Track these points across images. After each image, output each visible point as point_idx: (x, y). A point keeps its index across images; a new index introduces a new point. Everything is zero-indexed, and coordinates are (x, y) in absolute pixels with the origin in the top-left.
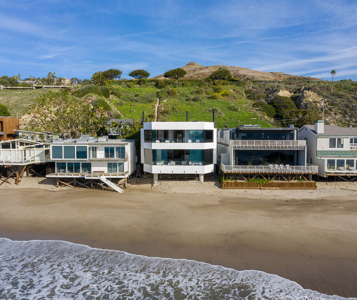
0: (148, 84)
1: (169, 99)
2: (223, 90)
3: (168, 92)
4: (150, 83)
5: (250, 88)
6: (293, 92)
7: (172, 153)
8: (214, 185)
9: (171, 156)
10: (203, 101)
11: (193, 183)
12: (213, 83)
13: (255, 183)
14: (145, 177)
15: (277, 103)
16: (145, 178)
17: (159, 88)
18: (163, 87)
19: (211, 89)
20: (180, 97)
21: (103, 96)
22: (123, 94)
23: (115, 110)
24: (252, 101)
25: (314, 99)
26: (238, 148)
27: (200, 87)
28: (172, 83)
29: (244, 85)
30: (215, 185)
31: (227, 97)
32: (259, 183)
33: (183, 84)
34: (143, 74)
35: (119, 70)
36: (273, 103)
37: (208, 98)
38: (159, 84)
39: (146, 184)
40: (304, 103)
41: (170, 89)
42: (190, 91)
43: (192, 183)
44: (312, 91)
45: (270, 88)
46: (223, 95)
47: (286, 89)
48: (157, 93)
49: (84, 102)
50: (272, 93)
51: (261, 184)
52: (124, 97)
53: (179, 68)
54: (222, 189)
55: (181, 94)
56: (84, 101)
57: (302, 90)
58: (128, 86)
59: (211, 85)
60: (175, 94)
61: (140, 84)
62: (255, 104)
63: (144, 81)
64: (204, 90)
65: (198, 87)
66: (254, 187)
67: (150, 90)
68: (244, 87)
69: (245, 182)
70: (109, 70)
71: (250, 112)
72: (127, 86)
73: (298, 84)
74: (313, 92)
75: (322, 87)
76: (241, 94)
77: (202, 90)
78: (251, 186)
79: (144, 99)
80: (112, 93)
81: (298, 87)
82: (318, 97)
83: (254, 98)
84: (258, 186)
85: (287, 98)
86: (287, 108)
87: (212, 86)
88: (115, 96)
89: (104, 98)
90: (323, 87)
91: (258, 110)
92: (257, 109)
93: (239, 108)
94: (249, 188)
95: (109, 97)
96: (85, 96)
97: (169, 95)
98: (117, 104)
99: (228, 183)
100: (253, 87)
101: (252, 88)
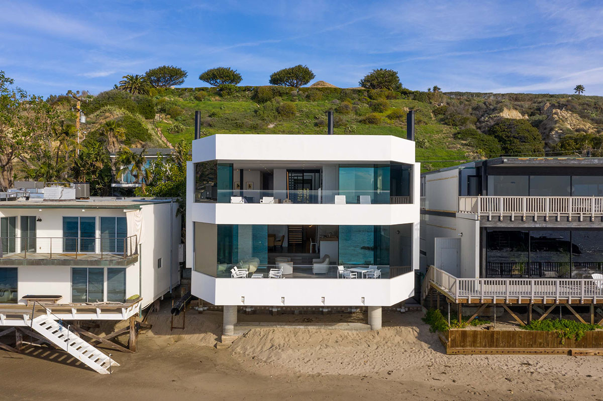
0: (238, 94)
1: (280, 123)
2: (390, 107)
3: (277, 110)
4: (243, 93)
5: (442, 104)
6: (527, 113)
7: (284, 236)
8: (415, 340)
9: (280, 243)
10: (351, 127)
11: (350, 333)
12: (368, 95)
13: (553, 334)
14: (201, 309)
15: (504, 131)
16: (200, 312)
17: (259, 102)
18: (266, 101)
19: (365, 105)
20: (303, 118)
21: (141, 113)
22: (184, 112)
23: (163, 141)
24: (450, 128)
25: (574, 125)
26: (496, 223)
27: (343, 101)
28: (287, 93)
29: (430, 99)
30: (420, 337)
31: (398, 120)
32: (565, 334)
33: (307, 95)
34: (227, 76)
35: (179, 69)
36: (494, 132)
37: (360, 122)
38: (260, 95)
39: (200, 332)
40: (557, 132)
41: (282, 103)
42: (323, 108)
43: (346, 332)
44: (567, 110)
45: (481, 106)
46: (390, 117)
47: (513, 107)
48: (256, 112)
49: (94, 123)
50: (488, 114)
51: (572, 337)
52: (185, 119)
53: (299, 66)
54: (445, 353)
55: (304, 113)
56: (94, 121)
57: (545, 109)
58: (198, 99)
59: (365, 97)
60: (292, 113)
61: (221, 95)
62: (459, 133)
63: (230, 89)
64: (351, 106)
65: (338, 101)
66: (548, 346)
67: (241, 105)
68: (431, 103)
69: (518, 329)
70: (160, 68)
71: (449, 148)
72: (195, 98)
73: (535, 100)
74: (570, 112)
75: (584, 104)
76: (426, 116)
77: (347, 107)
78: (540, 344)
79: (228, 122)
80: (163, 110)
81: (536, 104)
82: (582, 122)
83: (453, 122)
84: (561, 343)
85: (523, 122)
86: (524, 142)
87: (366, 99)
88: (166, 116)
89: (140, 118)
90: (587, 104)
91: (466, 145)
92: (464, 142)
93: (426, 141)
94: (534, 349)
95: (153, 117)
96: (98, 112)
97: (279, 115)
98: (168, 130)
99: (464, 334)
100: (448, 104)
101: (445, 105)
